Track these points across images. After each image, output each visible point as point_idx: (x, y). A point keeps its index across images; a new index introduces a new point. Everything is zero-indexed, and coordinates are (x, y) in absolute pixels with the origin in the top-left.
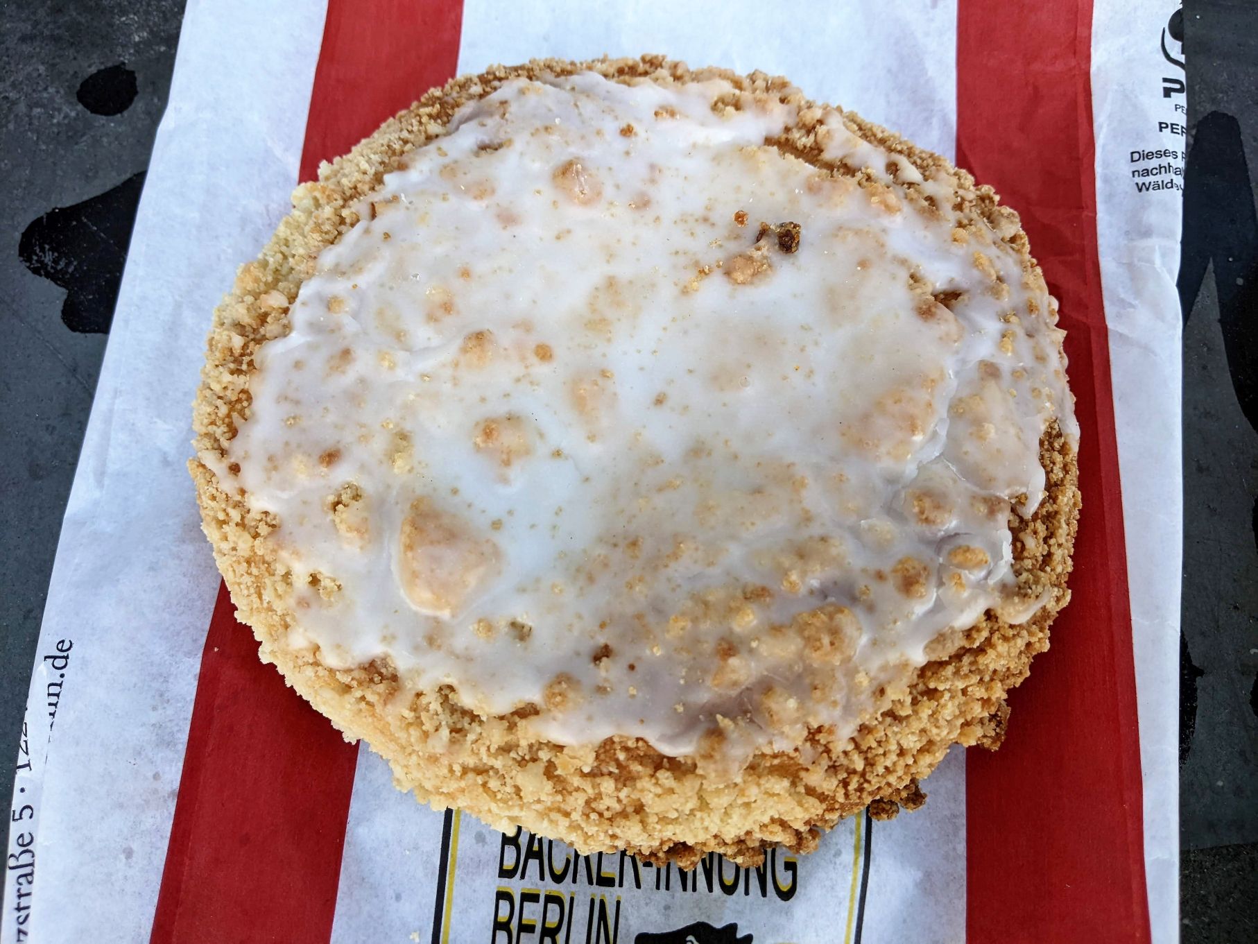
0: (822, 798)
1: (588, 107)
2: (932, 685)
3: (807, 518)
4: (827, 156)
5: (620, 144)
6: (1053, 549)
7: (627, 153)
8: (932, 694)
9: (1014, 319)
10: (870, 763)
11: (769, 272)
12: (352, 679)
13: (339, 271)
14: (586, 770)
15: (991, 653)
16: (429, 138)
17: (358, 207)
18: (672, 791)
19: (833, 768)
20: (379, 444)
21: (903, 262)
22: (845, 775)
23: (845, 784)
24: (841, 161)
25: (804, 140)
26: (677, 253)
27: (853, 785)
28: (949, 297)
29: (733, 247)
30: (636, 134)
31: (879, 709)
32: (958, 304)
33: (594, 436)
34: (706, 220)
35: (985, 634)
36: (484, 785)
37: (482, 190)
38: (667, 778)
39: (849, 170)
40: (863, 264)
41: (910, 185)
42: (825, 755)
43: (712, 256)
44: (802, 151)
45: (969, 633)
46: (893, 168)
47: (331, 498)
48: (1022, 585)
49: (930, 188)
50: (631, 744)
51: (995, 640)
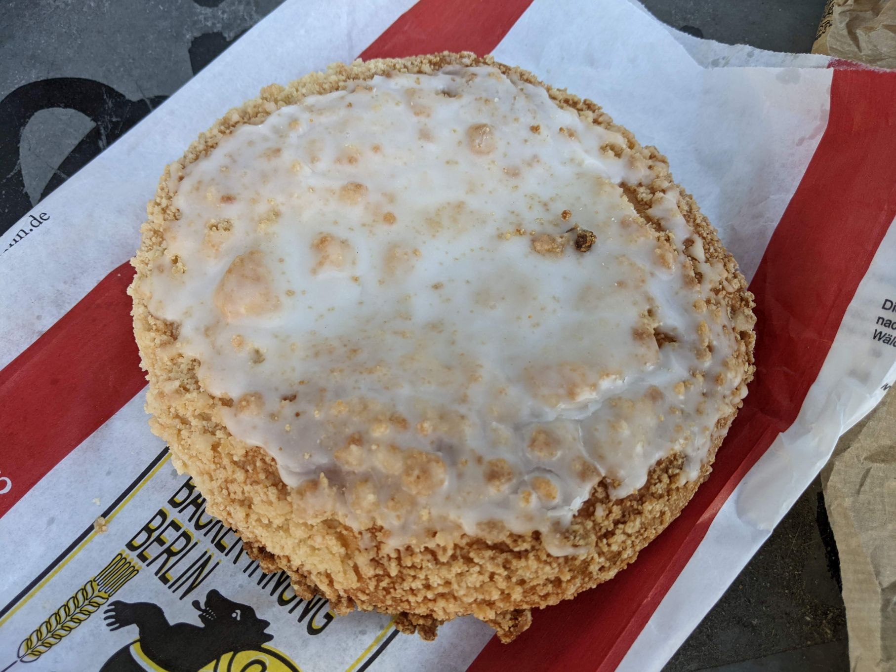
0: (360, 577)
1: (521, 102)
2: (472, 555)
3: (464, 400)
4: (651, 212)
5: (525, 133)
6: (618, 532)
7: (526, 141)
8: (469, 561)
9: (700, 379)
10: (402, 578)
11: (559, 255)
12: (155, 324)
13: (310, 109)
14: (236, 459)
15: (523, 563)
16: (420, 72)
17: (350, 83)
18: (270, 503)
19: (375, 562)
20: (262, 208)
21: (650, 299)
22: (381, 573)
23: (379, 579)
24: (658, 220)
25: (644, 195)
26: (513, 212)
27: (384, 584)
28: (664, 338)
29: (550, 229)
30: (539, 133)
31: (425, 543)
32: (668, 346)
33: (383, 282)
34: (545, 205)
35: (525, 546)
36: (180, 430)
37: (419, 111)
38: (273, 494)
39: (659, 227)
40: (621, 284)
41: (693, 259)
42: (376, 549)
43: (531, 225)
44: (639, 202)
45: (517, 538)
46: (689, 243)
47: (213, 221)
48: (571, 531)
49: (704, 268)
50: (268, 459)
51: (531, 555)
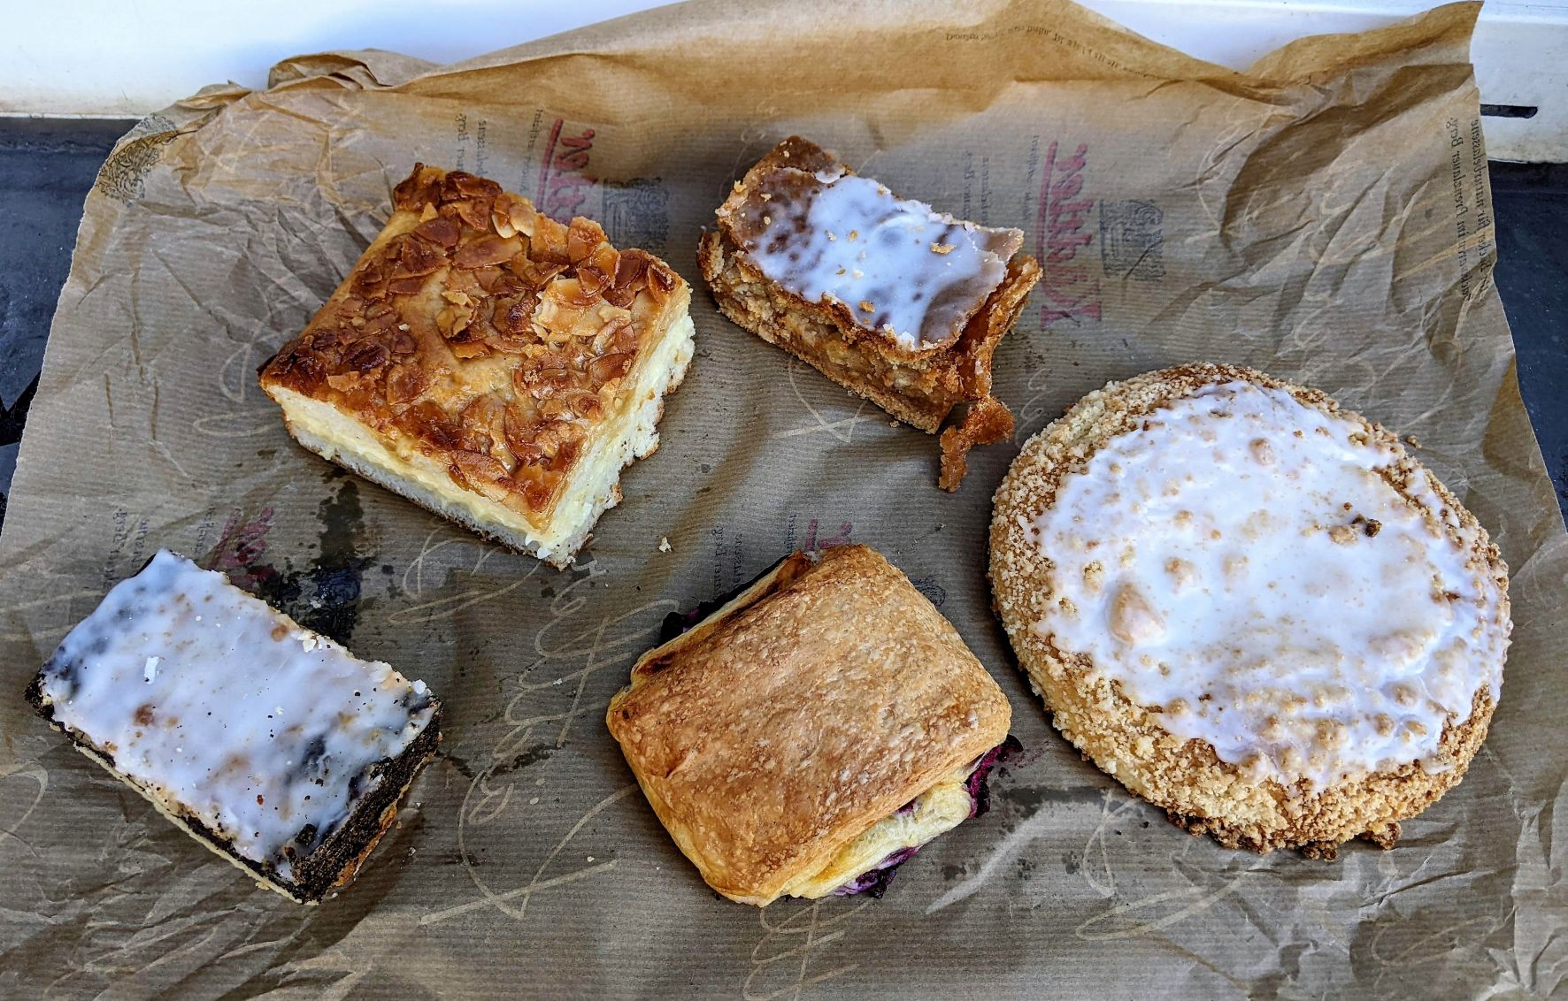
0: (1290, 821)
1: (1280, 413)
2: (1371, 786)
4: (1408, 491)
5: (1292, 439)
6: (1462, 750)
7: (1294, 446)
8: (1370, 791)
9: (1484, 624)
10: (1322, 814)
11: (1355, 542)
13: (1120, 452)
14: (1176, 751)
15: (1410, 784)
16: (1185, 396)
17: (1140, 421)
18: (1217, 779)
19: (1303, 806)
20: (1120, 547)
21: (1433, 567)
22: (1307, 813)
23: (1305, 817)
24: (1416, 497)
25: (1397, 477)
26: (1305, 511)
27: (1309, 821)
28: (1453, 597)
29: (1338, 521)
30: (1302, 437)
31: (1339, 785)
32: (1456, 602)
33: (1228, 590)
34: (1326, 499)
35: (1410, 772)
37: (1208, 436)
39: (1419, 505)
40: (1410, 559)
41: (1451, 526)
42: (1304, 795)
43: (1325, 521)
44: (1395, 483)
45: (1402, 768)
46: (1444, 513)
47: (1087, 566)
48: (1440, 755)
49: (1462, 532)
50: (1205, 747)
51: (1415, 777)
